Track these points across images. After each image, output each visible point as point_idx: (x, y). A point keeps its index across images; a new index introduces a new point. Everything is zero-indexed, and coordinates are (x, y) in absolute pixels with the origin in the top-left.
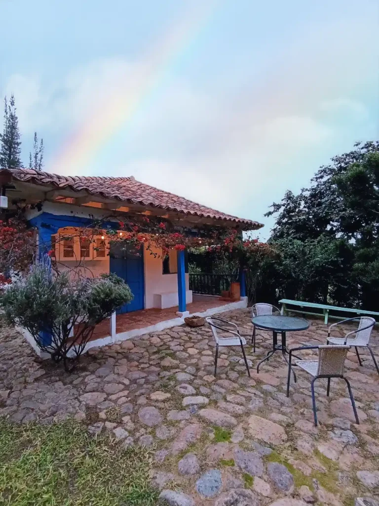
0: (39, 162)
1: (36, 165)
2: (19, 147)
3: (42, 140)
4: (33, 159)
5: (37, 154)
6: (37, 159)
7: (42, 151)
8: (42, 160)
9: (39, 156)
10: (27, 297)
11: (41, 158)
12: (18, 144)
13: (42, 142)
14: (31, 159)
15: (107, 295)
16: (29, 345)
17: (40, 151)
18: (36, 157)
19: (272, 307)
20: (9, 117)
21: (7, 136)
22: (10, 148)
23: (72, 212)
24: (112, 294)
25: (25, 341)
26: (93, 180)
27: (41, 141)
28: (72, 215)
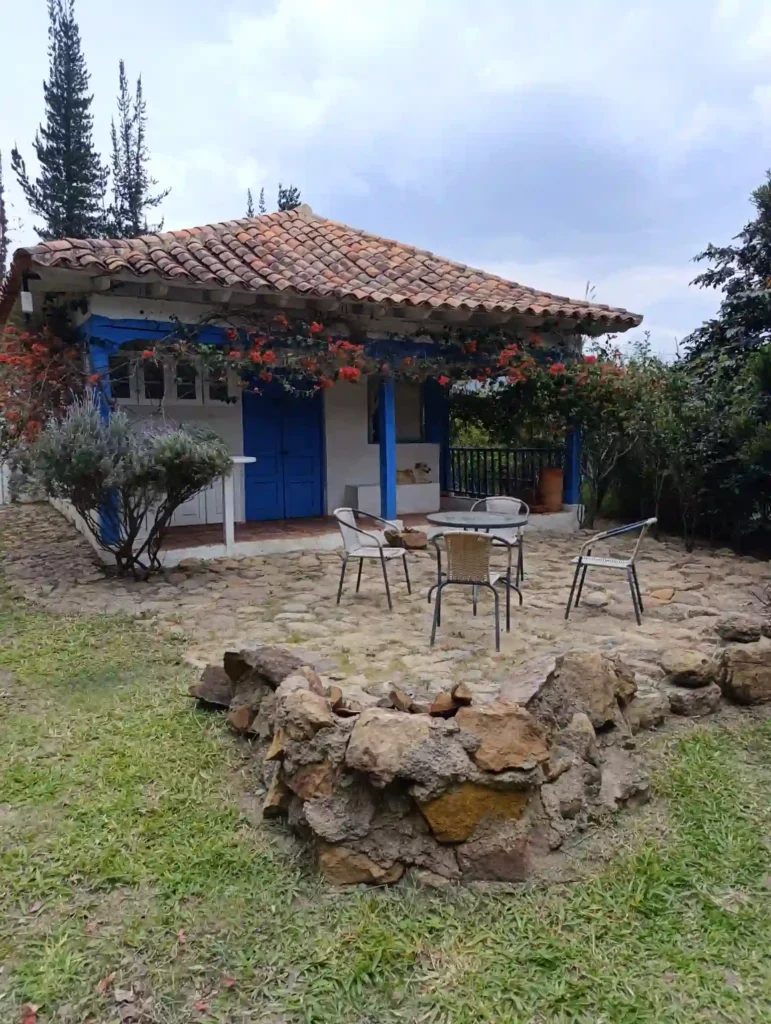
0: (135, 149)
1: (129, 158)
2: (87, 112)
3: (139, 82)
4: (121, 143)
5: (128, 127)
6: (131, 143)
7: (142, 115)
8: (142, 143)
9: (134, 132)
10: (64, 447)
11: (141, 137)
12: (85, 103)
13: (139, 89)
14: (115, 145)
15: (178, 455)
16: (91, 547)
17: (136, 117)
18: (126, 137)
19: (520, 505)
20: (59, 29)
21: (59, 87)
22: (66, 119)
23: (142, 312)
24: (184, 454)
25: (86, 542)
26: (193, 236)
27: (136, 85)
28: (141, 317)
